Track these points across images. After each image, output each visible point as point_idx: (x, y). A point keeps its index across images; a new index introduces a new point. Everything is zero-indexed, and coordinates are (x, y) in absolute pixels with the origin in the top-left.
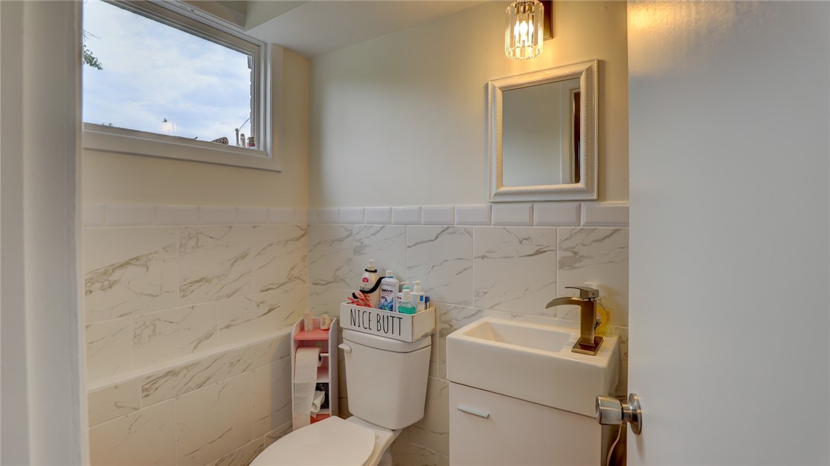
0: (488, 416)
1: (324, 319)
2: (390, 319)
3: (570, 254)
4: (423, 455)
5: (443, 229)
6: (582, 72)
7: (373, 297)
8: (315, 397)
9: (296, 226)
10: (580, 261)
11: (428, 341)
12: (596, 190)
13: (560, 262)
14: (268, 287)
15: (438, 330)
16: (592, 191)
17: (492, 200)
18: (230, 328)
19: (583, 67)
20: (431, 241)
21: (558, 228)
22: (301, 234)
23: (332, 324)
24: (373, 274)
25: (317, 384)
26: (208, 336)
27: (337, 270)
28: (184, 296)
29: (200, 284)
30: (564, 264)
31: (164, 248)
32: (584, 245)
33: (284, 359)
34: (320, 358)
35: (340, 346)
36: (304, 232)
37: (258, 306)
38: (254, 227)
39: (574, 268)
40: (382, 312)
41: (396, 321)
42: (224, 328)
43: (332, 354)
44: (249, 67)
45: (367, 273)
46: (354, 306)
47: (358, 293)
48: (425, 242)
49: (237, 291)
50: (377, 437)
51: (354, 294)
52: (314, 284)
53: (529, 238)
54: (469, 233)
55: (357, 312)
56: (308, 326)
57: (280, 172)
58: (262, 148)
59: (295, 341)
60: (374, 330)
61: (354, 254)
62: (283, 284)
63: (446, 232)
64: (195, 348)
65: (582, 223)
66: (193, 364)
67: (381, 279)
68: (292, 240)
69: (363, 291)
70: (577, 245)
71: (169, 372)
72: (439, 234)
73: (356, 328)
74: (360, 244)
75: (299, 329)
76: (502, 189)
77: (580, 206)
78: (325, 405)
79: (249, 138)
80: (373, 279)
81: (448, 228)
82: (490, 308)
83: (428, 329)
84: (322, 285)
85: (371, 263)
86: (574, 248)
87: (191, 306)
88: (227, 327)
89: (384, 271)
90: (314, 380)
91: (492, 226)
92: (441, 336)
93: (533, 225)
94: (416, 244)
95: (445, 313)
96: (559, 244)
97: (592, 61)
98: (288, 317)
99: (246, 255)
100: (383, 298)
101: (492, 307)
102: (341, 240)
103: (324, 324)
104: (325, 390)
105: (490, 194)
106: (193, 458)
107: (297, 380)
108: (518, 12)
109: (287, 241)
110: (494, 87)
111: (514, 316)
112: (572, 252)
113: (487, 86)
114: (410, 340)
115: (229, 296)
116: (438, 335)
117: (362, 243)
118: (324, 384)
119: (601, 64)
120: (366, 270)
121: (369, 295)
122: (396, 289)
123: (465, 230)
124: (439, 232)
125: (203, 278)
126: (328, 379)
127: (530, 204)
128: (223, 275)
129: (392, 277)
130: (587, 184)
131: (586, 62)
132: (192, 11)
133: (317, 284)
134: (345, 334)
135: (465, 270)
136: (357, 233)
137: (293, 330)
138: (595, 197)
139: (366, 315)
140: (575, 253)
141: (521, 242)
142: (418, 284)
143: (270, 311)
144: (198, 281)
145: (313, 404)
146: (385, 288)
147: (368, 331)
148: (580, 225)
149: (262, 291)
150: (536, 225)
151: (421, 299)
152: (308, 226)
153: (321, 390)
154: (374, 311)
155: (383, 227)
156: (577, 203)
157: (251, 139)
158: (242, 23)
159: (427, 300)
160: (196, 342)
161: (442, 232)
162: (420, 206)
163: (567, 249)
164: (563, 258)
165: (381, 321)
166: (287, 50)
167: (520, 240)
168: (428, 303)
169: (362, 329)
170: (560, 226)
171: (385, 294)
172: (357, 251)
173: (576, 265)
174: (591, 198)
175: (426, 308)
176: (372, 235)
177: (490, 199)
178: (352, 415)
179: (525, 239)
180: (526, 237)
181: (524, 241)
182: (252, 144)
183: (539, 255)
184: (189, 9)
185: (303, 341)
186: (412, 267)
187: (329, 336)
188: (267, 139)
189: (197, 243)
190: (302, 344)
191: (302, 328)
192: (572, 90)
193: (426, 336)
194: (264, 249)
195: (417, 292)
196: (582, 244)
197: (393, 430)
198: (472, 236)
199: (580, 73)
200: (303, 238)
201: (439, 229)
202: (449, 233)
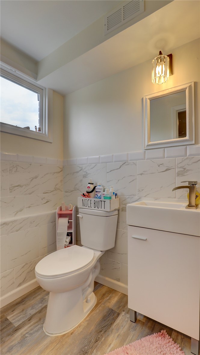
0: (146, 239)
1: (70, 206)
2: (100, 202)
3: (182, 169)
4: (114, 264)
5: (123, 163)
6: (187, 88)
7: (92, 194)
8: (67, 238)
9: (59, 167)
10: (187, 172)
11: (116, 212)
12: (194, 139)
13: (177, 173)
14: (46, 192)
15: (121, 208)
16: (192, 140)
17: (146, 148)
18: (30, 208)
19: (188, 85)
20: (118, 169)
21: (176, 158)
22: (60, 171)
23: (74, 207)
24: (92, 185)
25: (68, 233)
26: (21, 210)
27: (76, 185)
28: (11, 192)
29: (18, 187)
30: (179, 174)
31: (3, 170)
32: (189, 165)
33: (53, 223)
34: (69, 222)
35: (77, 216)
36: (61, 170)
37: (42, 199)
38: (41, 165)
39: (184, 175)
40: (96, 200)
41: (103, 203)
42: (28, 207)
43: (74, 220)
44: (38, 100)
45: (89, 184)
46: (84, 198)
47: (85, 193)
48: (115, 170)
49: (33, 192)
50: (94, 254)
51: (83, 194)
52: (66, 192)
53: (163, 164)
54: (135, 164)
55: (85, 200)
56: (63, 209)
57: (51, 143)
58: (44, 133)
59: (58, 214)
60: (93, 208)
61: (83, 178)
62: (52, 191)
63: (125, 164)
64: (16, 214)
65: (187, 155)
66: (15, 221)
67: (95, 187)
68: (56, 173)
69: (88, 192)
70: (185, 165)
71: (5, 223)
72: (121, 166)
73: (85, 207)
74: (86, 173)
75: (59, 210)
76: (150, 143)
77: (186, 147)
78: (71, 243)
79: (38, 128)
80: (92, 187)
81: (125, 163)
82: (145, 197)
83: (117, 207)
84: (69, 192)
85: (91, 180)
86: (184, 166)
87: (14, 196)
88: (29, 207)
89: (96, 184)
90: (66, 231)
91: (146, 160)
92: (122, 211)
93: (164, 158)
94: (111, 171)
95: (124, 200)
96: (177, 165)
97: (191, 82)
98: (54, 206)
99: (37, 177)
100: (96, 195)
101: (146, 196)
102: (78, 172)
103: (70, 208)
104: (71, 236)
105: (145, 146)
106: (14, 261)
107: (59, 231)
108: (158, 62)
109: (54, 173)
110: (146, 99)
111: (156, 199)
112: (183, 168)
113: (143, 99)
114: (109, 211)
115: (30, 194)
116: (121, 210)
117: (87, 173)
118: (70, 233)
119: (196, 84)
120: (89, 183)
121: (90, 194)
122: (102, 191)
123: (133, 163)
124: (121, 165)
125: (19, 185)
126: (72, 231)
127: (163, 149)
128: (28, 184)
129: (100, 186)
130: (190, 137)
131: (188, 83)
132: (15, 71)
133: (67, 192)
134: (80, 210)
135: (133, 180)
136: (85, 169)
137: (57, 211)
138: (194, 142)
139: (89, 201)
140: (185, 169)
141: (159, 166)
142: (112, 187)
143: (47, 202)
144: (17, 186)
145: (66, 241)
146: (97, 190)
147: (90, 208)
148: (186, 156)
149: (44, 193)
150: (166, 158)
151: (114, 194)
152: (63, 167)
153: (69, 236)
154: (93, 200)
155: (96, 165)
156: (185, 146)
157: (39, 129)
158: (36, 78)
159: (116, 195)
160: (16, 212)
161: (123, 164)
162: (112, 154)
163: (180, 168)
164: (179, 171)
165: (96, 203)
166: (54, 91)
167: (159, 165)
168: (116, 196)
169: (87, 207)
170: (177, 157)
171: (97, 193)
172: (85, 176)
173: (185, 174)
174: (192, 143)
175: (116, 198)
176: (92, 169)
177: (144, 148)
178: (83, 246)
179: (161, 164)
180: (161, 163)
181: (161, 165)
182: (40, 130)
183: (168, 171)
184: (14, 70)
185: (61, 214)
186: (109, 181)
187: (73, 212)
188: (46, 129)
189: (17, 170)
190: (61, 216)
191: (61, 210)
192: (177, 111)
193: (115, 210)
194: (45, 175)
195: (111, 190)
196: (188, 164)
197: (101, 251)
198: (136, 165)
199: (186, 88)
200: (61, 172)
201: (121, 163)
202: (126, 165)
